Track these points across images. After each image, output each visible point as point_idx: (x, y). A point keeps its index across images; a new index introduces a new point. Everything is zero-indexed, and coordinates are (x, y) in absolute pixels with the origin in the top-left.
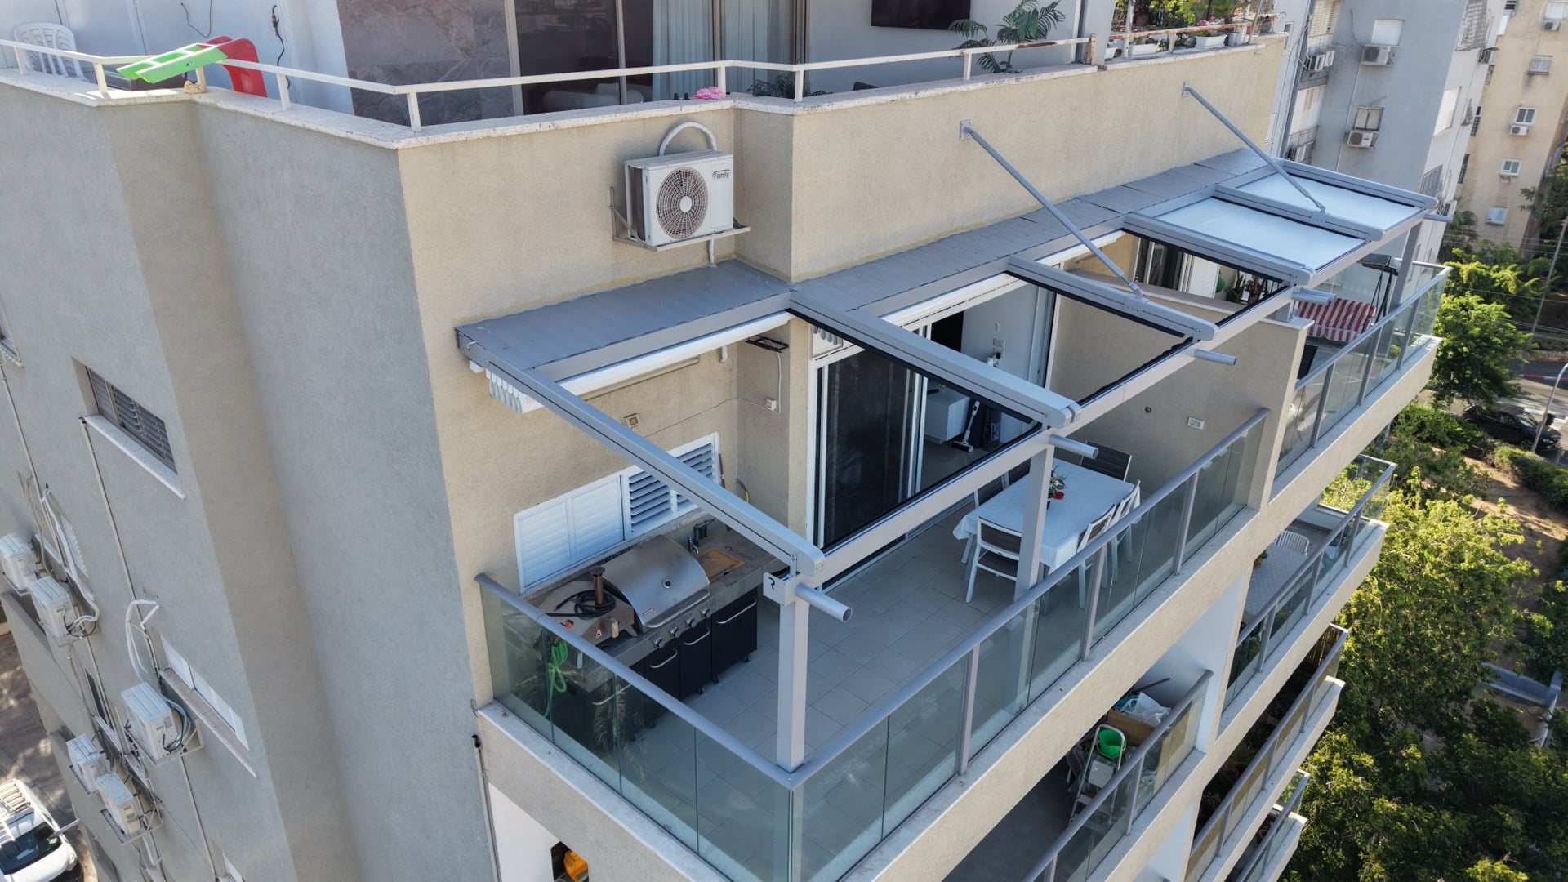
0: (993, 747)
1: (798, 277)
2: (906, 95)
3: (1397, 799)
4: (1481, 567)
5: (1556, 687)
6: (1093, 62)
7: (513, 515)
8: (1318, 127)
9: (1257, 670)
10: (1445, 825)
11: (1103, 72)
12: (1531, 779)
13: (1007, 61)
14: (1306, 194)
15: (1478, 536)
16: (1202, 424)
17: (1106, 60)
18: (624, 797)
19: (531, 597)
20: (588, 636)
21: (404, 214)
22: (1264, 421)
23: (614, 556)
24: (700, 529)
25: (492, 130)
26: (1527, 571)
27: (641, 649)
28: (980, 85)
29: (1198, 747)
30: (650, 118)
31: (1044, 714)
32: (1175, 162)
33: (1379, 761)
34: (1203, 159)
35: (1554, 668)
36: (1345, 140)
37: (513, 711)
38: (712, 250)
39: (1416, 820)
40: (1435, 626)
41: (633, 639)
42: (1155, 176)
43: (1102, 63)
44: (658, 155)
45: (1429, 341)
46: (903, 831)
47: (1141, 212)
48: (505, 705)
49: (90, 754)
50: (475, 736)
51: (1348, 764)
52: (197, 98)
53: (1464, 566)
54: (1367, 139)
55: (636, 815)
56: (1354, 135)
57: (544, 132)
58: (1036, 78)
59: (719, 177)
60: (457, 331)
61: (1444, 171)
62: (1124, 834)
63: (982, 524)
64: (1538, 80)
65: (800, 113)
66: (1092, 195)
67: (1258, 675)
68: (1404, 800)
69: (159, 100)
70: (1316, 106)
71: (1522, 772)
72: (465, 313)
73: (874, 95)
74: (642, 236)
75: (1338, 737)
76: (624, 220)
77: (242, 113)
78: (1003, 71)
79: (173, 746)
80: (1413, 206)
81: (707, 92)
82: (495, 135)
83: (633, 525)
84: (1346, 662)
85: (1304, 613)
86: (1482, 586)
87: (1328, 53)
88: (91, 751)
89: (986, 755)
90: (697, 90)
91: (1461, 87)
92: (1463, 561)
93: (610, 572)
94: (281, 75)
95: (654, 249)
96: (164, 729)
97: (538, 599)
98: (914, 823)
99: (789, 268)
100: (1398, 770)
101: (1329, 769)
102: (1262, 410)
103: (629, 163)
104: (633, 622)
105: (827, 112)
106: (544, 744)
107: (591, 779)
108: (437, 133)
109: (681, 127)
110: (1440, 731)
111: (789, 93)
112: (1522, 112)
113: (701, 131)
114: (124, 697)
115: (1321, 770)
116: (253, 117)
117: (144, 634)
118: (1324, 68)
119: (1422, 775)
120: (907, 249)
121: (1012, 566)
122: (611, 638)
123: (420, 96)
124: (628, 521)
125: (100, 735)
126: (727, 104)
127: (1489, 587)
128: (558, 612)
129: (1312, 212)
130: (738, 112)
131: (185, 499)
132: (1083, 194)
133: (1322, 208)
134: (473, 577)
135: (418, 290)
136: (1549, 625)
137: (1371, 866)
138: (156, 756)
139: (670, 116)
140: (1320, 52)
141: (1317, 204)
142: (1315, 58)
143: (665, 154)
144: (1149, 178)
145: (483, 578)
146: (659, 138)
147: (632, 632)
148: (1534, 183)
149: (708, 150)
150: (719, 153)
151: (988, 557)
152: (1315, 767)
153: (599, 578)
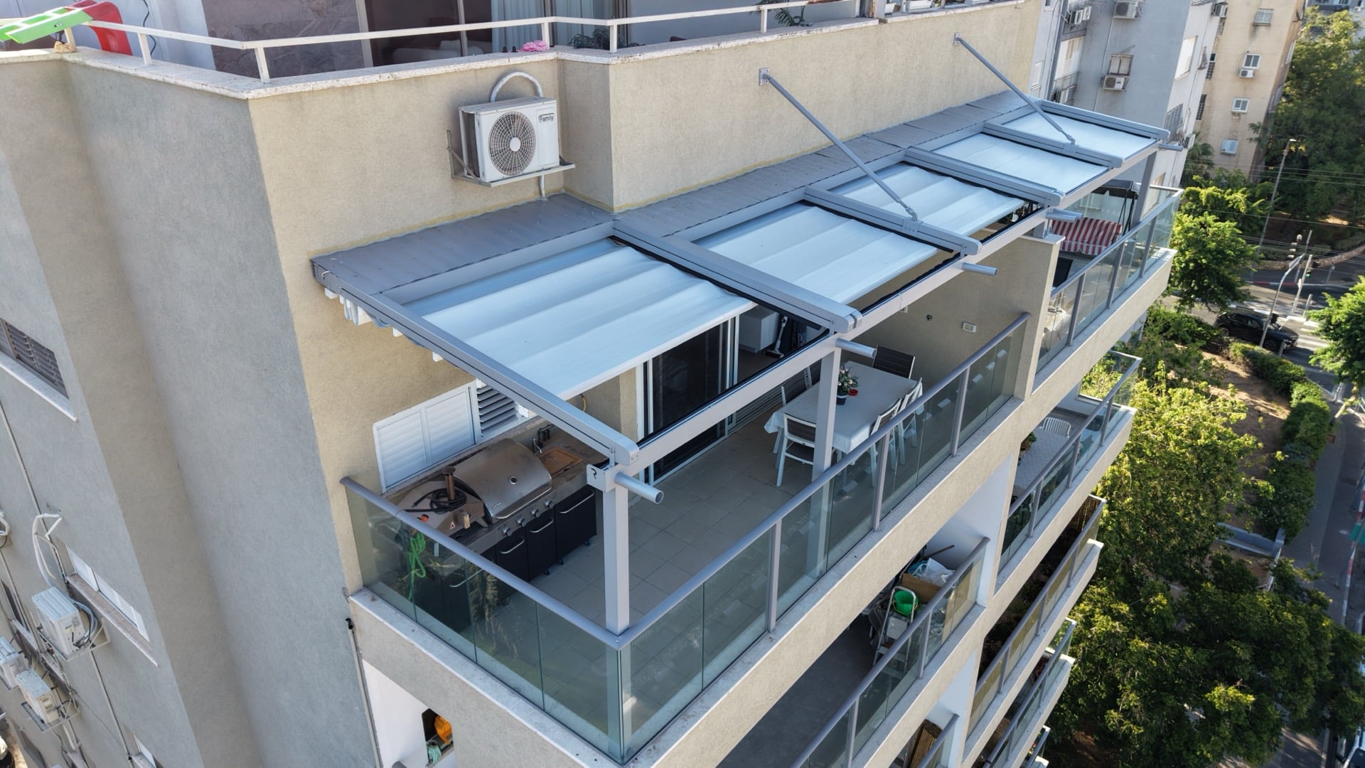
0: (798, 607)
1: (620, 208)
2: (710, 46)
3: (1149, 639)
4: (1214, 443)
5: (1280, 541)
6: (875, 16)
7: (371, 425)
8: (1078, 73)
9: (1028, 536)
10: (1188, 659)
11: (884, 25)
12: (1258, 618)
13: (800, 15)
14: (1059, 129)
15: (1212, 417)
16: (975, 327)
17: (886, 14)
18: (479, 665)
19: (393, 496)
20: (442, 529)
21: (258, 158)
22: (1025, 323)
23: (466, 458)
24: (544, 432)
25: (335, 81)
26: (1253, 445)
27: (490, 539)
28: (776, 36)
29: (979, 602)
30: (481, 69)
31: (841, 578)
32: (949, 103)
33: (1136, 608)
34: (974, 100)
35: (1279, 526)
36: (1101, 84)
37: (381, 596)
38: (543, 186)
39: (1164, 656)
40: (1178, 493)
41: (485, 530)
42: (931, 116)
43: (883, 17)
44: (490, 101)
45: (1166, 253)
46: (721, 682)
47: (919, 147)
48: (373, 591)
49: (9, 654)
50: (348, 620)
51: (1107, 611)
52: (68, 57)
53: (1201, 442)
54: (1120, 83)
55: (490, 680)
56: (1109, 80)
57: (384, 82)
58: (825, 30)
59: (544, 120)
60: (312, 262)
61: (1184, 109)
62: (917, 678)
63: (788, 419)
64: (1262, 30)
65: (614, 62)
66: (877, 132)
67: (1029, 540)
68: (1155, 640)
69: (31, 59)
70: (1076, 55)
71: (1250, 612)
72: (319, 244)
73: (681, 47)
74: (477, 174)
75: (1099, 590)
76: (460, 160)
77: (108, 70)
78: (797, 24)
79: (82, 642)
80: (1149, 138)
81: (532, 45)
82: (339, 86)
83: (483, 431)
84: (1104, 526)
85: (1067, 487)
86: (1216, 458)
87: (1086, 9)
88: (10, 651)
89: (791, 615)
90: (525, 43)
91: (1197, 37)
92: (1199, 438)
93: (460, 472)
94: (141, 34)
95: (488, 185)
96: (73, 628)
97: (398, 496)
98: (729, 674)
99: (611, 199)
100: (1150, 614)
101: (1092, 616)
102: (1024, 314)
103: (463, 109)
104: (483, 514)
105: (639, 62)
106: (409, 623)
107: (450, 651)
108: (284, 84)
109: (509, 77)
110: (1184, 582)
111: (606, 46)
112: (1249, 58)
113: (527, 79)
114: (34, 600)
115: (1086, 617)
116: (119, 74)
117: (50, 544)
118: (1083, 21)
119: (1168, 619)
120: (717, 182)
121: (809, 453)
122: (464, 529)
123: (267, 50)
124: (478, 428)
125: (18, 637)
126: (551, 56)
127: (1222, 459)
128: (416, 508)
129: (1064, 144)
130: (561, 62)
131: (77, 421)
132: (870, 132)
133: (1073, 140)
134: (340, 478)
135: (275, 225)
136: (1272, 489)
137: (1128, 696)
138: (67, 652)
139: (499, 67)
140: (1079, 8)
141: (1068, 137)
142: (1074, 13)
143: (496, 101)
144: (927, 117)
145: (348, 481)
146: (490, 87)
147: (483, 523)
148: (1259, 118)
149: (535, 97)
150: (544, 99)
151: (794, 448)
152: (1081, 616)
153: (450, 477)
